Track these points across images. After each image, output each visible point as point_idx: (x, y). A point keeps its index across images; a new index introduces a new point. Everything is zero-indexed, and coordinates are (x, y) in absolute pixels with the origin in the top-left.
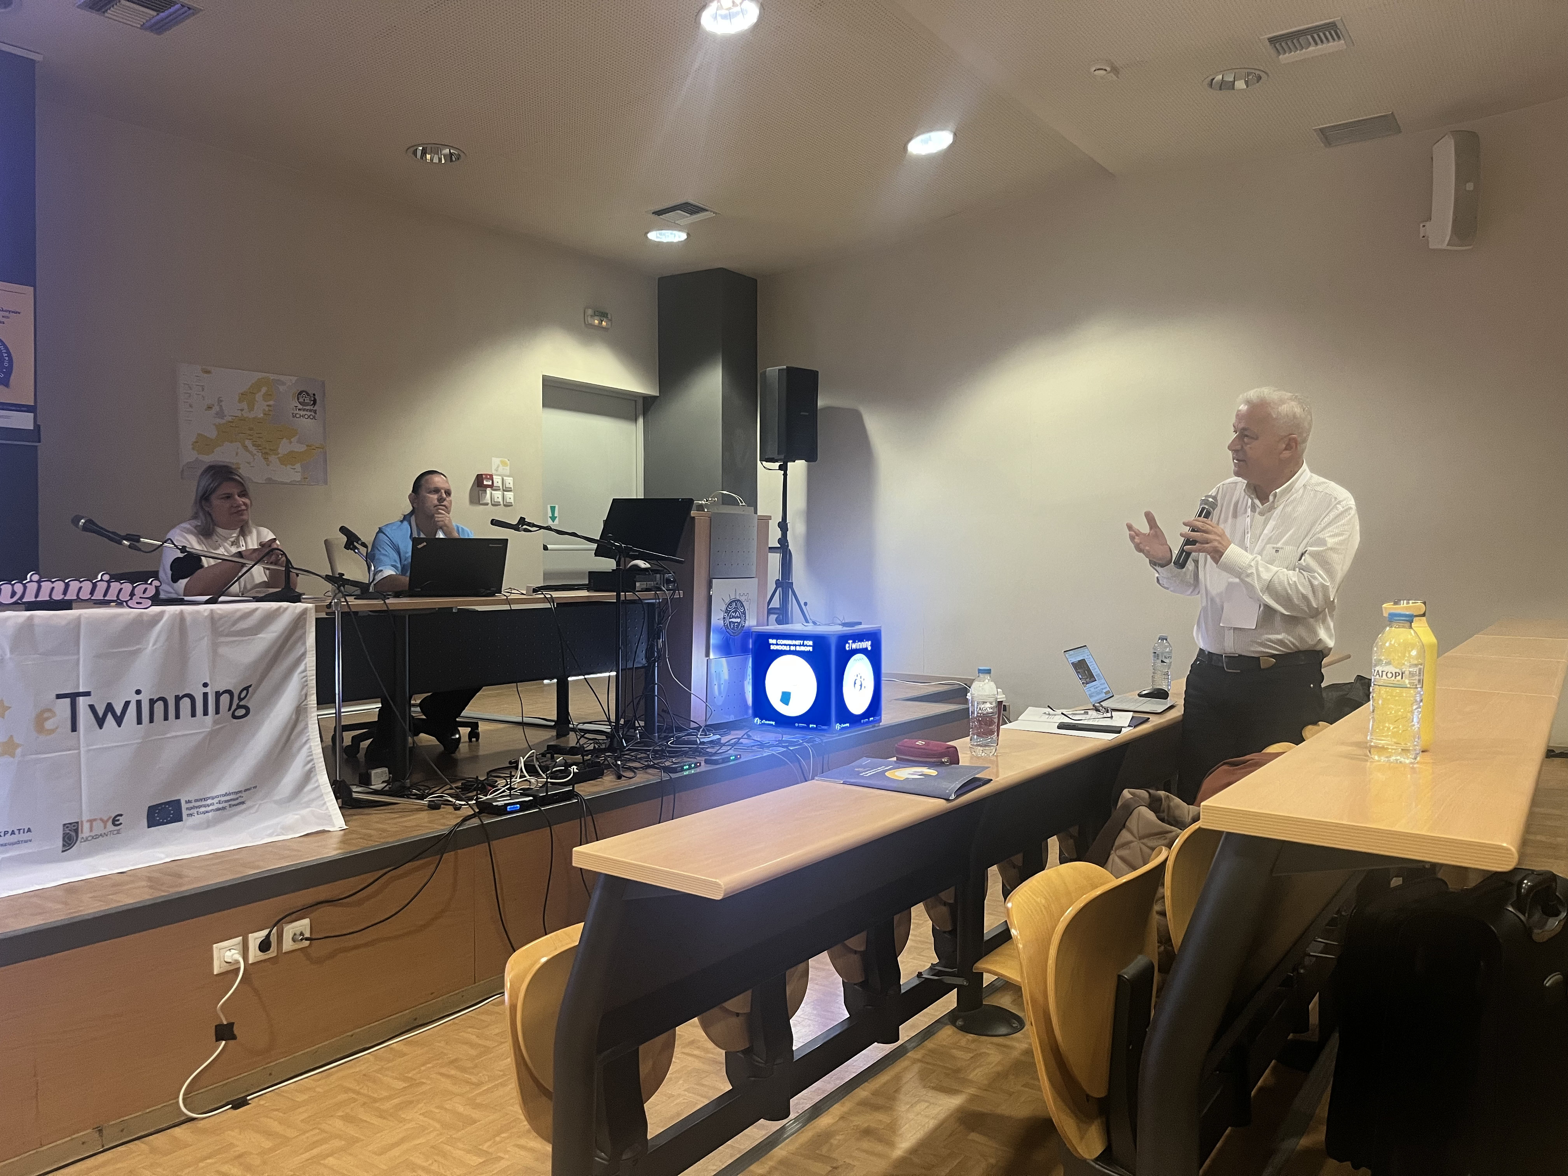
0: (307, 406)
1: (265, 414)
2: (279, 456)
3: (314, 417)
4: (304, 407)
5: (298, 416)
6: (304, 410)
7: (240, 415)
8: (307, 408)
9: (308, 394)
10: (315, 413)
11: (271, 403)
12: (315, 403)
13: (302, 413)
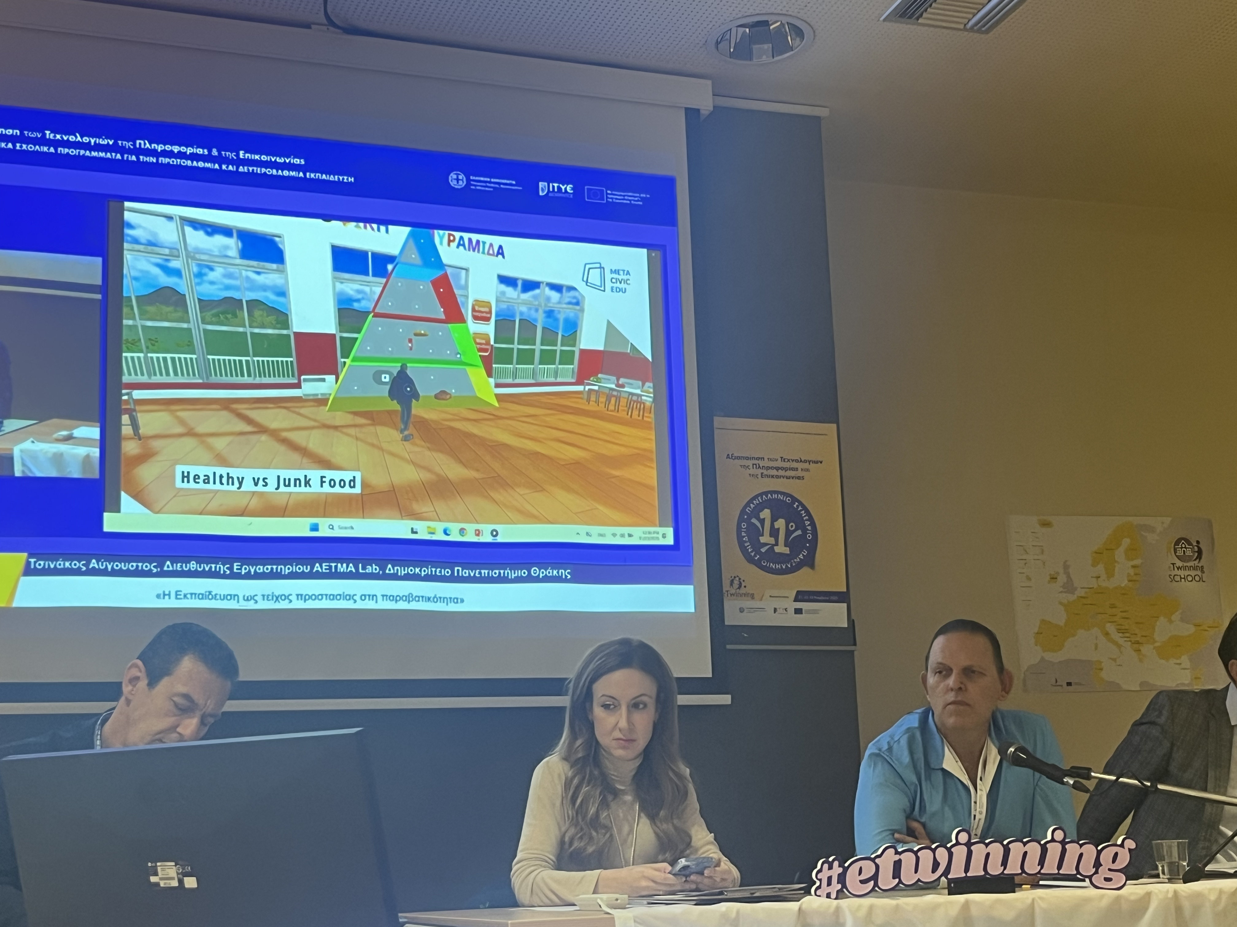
0: (1188, 562)
1: (1130, 581)
2: (1157, 644)
3: (1201, 579)
4: (1185, 564)
5: (1177, 578)
6: (1185, 568)
7: (1095, 586)
8: (1189, 564)
9: (1190, 543)
10: (1203, 572)
11: (1137, 562)
12: (1199, 557)
13: (1182, 573)
